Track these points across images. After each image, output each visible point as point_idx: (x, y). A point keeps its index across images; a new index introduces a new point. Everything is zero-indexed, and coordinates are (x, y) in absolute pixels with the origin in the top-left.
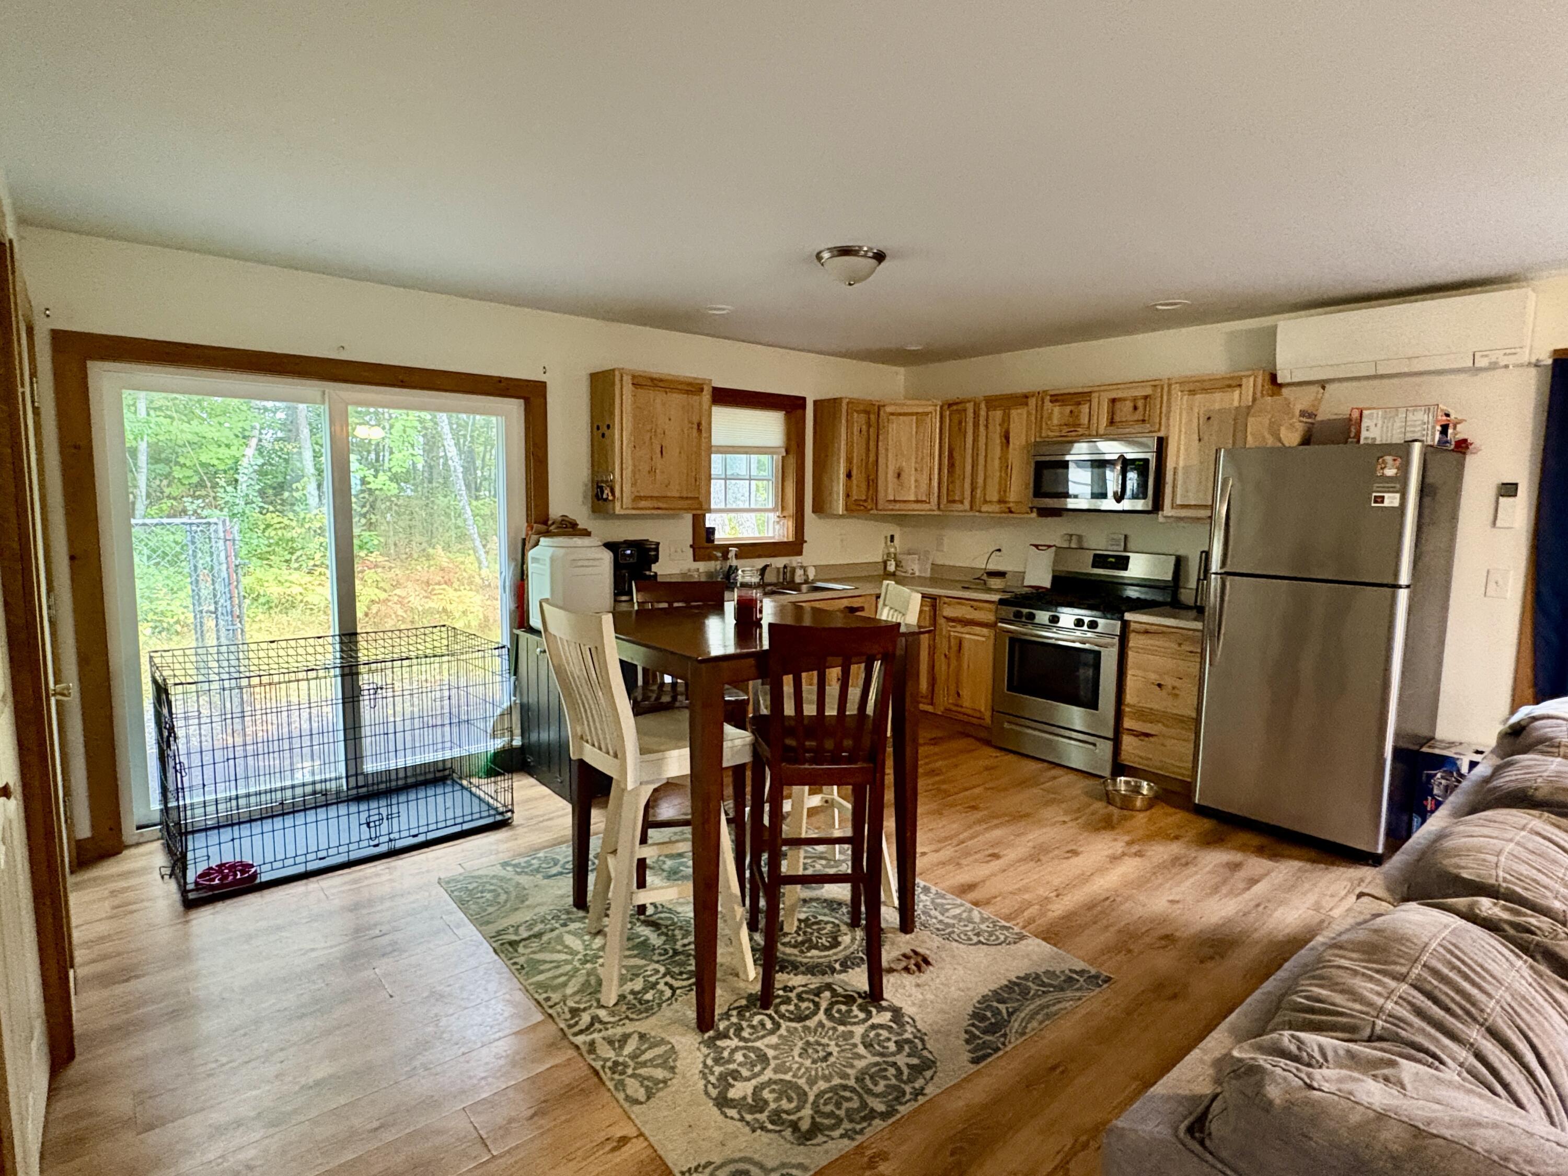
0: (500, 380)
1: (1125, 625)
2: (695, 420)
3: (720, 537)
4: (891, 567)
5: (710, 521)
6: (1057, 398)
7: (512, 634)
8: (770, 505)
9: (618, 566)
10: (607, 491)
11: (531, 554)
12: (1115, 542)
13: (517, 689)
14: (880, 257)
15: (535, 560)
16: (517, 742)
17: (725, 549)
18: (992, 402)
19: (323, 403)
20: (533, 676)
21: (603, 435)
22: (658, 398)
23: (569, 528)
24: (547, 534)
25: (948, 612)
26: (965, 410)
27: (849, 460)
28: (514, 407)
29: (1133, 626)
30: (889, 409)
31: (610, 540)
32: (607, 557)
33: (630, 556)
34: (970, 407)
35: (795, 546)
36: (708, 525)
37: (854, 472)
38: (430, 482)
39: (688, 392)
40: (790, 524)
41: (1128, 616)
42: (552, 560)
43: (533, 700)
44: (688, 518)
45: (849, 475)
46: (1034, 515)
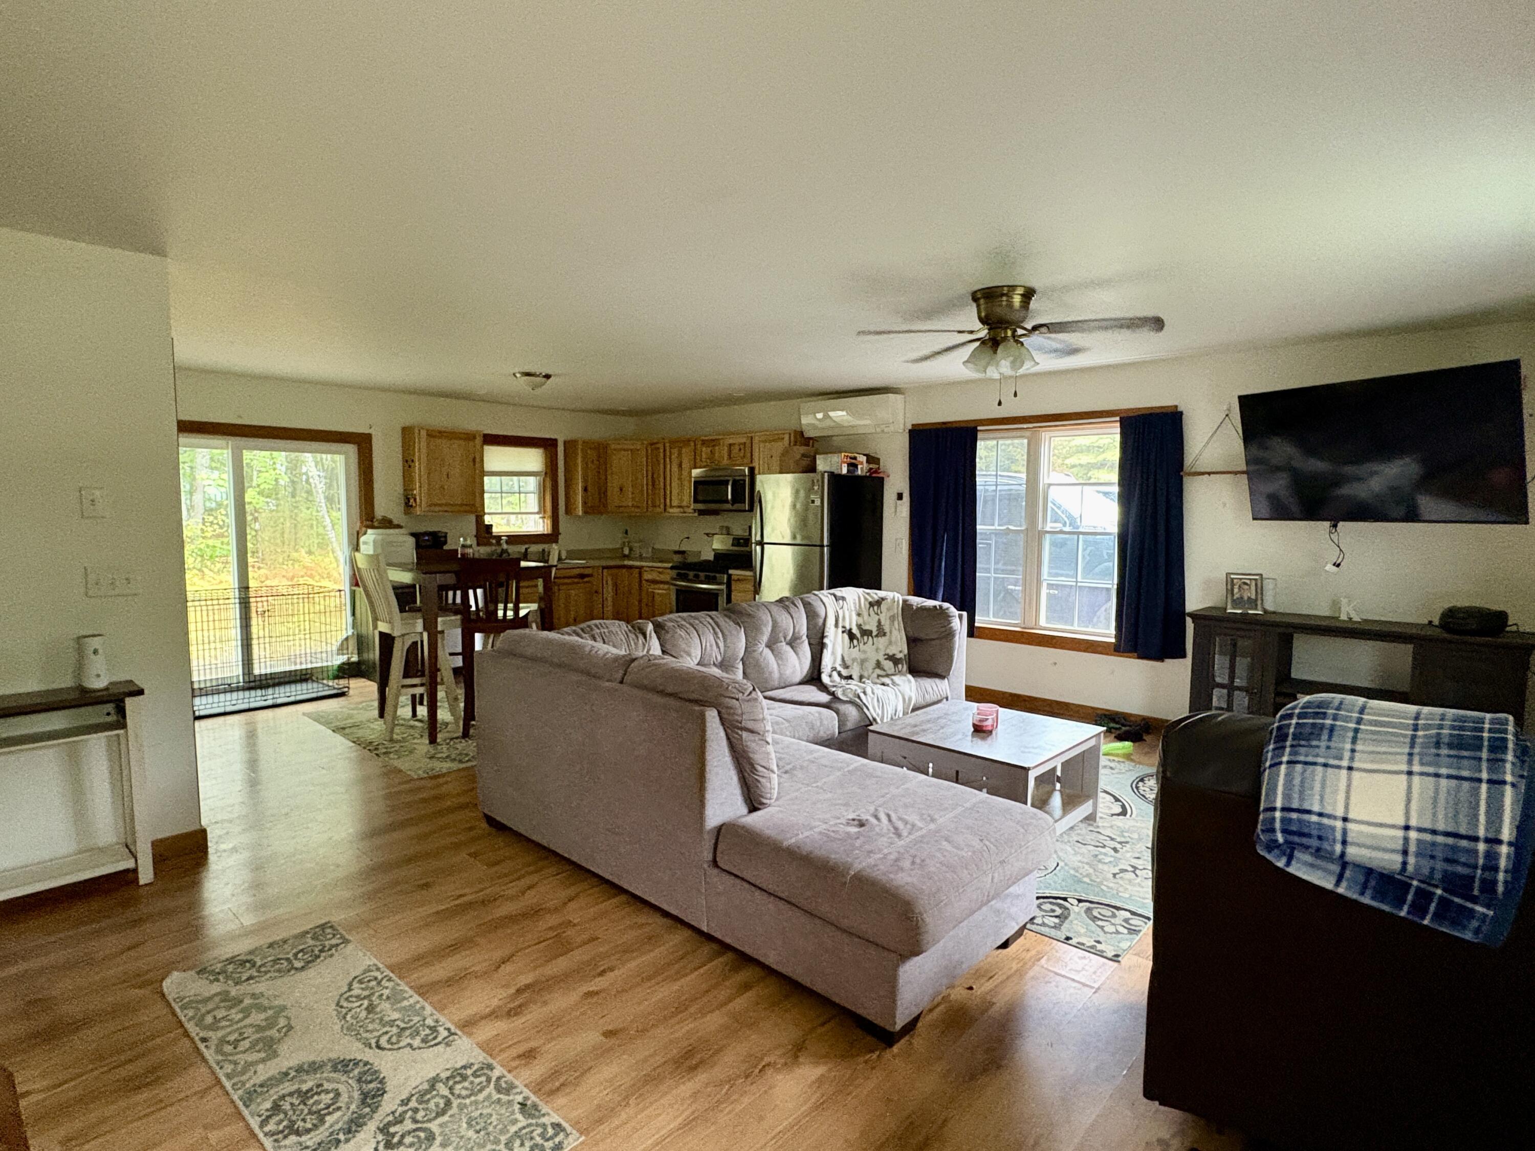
0: (341, 433)
1: (730, 576)
2: (471, 457)
3: (496, 530)
4: (626, 551)
5: (488, 520)
6: (704, 442)
7: (351, 590)
8: (536, 510)
9: (418, 546)
10: (412, 501)
11: (362, 539)
12: (744, 530)
13: (354, 626)
14: (548, 377)
15: (365, 543)
16: (355, 659)
17: (499, 538)
18: (673, 443)
19: (227, 448)
20: (364, 619)
21: (410, 467)
22: (444, 443)
23: (387, 524)
24: (373, 527)
25: (647, 576)
26: (659, 448)
27: (585, 480)
28: (352, 449)
29: (733, 577)
30: (613, 446)
31: (414, 531)
32: (411, 541)
33: (428, 540)
34: (661, 446)
35: (552, 537)
36: (486, 523)
37: (589, 489)
38: (293, 496)
39: (465, 439)
40: (548, 522)
41: (731, 572)
42: (374, 542)
43: (364, 632)
44: (473, 518)
45: (585, 489)
46: (696, 514)
